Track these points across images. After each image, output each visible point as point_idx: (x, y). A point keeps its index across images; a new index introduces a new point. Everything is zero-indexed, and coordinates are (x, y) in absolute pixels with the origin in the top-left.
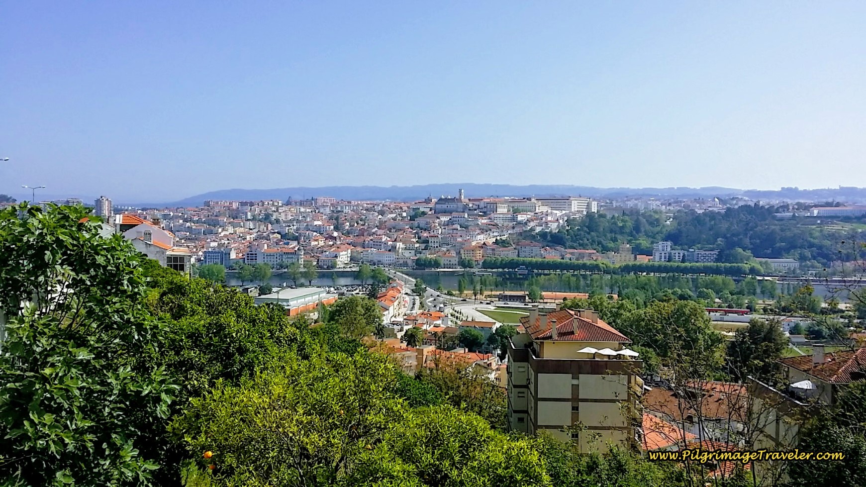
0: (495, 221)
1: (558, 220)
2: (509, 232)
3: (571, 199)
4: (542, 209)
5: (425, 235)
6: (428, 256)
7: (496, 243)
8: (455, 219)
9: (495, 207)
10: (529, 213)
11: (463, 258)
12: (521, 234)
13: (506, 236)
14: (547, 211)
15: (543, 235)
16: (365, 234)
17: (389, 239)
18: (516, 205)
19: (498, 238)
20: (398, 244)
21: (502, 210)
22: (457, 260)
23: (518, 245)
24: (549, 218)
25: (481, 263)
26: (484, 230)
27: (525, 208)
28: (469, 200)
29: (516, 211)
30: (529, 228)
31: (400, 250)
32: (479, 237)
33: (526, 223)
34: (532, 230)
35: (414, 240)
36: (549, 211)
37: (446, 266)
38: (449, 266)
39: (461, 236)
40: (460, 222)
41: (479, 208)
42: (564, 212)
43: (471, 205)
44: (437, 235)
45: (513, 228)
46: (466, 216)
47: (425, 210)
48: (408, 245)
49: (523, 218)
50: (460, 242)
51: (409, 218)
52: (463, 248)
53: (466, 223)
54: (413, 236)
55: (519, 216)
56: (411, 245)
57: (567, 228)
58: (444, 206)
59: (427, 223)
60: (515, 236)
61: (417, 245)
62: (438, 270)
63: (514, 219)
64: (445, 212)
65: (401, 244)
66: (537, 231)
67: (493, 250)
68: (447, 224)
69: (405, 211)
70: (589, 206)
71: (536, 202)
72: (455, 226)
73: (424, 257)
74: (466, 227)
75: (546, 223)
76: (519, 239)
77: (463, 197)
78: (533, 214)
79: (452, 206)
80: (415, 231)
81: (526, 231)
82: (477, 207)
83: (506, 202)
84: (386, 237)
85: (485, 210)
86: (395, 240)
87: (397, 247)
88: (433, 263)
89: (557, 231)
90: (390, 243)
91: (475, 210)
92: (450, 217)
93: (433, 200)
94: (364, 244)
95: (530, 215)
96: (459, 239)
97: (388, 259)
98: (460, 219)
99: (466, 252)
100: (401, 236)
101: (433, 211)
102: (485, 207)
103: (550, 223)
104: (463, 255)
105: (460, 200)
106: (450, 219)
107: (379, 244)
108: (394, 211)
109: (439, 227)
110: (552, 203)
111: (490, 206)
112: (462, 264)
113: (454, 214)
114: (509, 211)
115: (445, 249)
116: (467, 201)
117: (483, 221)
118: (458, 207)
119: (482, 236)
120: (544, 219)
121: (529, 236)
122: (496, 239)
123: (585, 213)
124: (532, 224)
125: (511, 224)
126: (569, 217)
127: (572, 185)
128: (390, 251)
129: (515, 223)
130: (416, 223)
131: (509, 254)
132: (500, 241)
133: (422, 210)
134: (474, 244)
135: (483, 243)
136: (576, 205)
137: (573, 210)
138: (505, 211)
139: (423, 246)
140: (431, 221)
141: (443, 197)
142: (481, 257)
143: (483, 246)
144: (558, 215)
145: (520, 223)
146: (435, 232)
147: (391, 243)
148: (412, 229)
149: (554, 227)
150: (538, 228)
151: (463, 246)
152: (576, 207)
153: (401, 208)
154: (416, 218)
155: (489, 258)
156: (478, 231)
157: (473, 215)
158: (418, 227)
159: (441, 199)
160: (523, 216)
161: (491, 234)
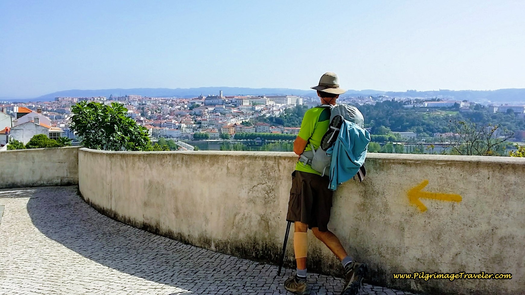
0: (242, 110)
1: (279, 110)
2: (250, 117)
3: (287, 97)
4: (270, 103)
5: (199, 119)
6: (201, 132)
7: (243, 123)
8: (217, 109)
9: (242, 102)
10: (262, 105)
11: (222, 133)
12: (257, 118)
13: (248, 120)
14: (273, 104)
15: (271, 119)
16: (161, 118)
17: (176, 121)
18: (254, 100)
19: (244, 121)
20: (182, 125)
21: (246, 103)
22: (219, 135)
23: (256, 125)
24: (274, 109)
25: (233, 136)
26: (234, 116)
27: (260, 102)
28: (226, 97)
29: (254, 104)
30: (262, 114)
31: (184, 128)
32: (232, 120)
33: (260, 112)
34: (264, 115)
35: (193, 122)
36: (274, 104)
37: (212, 138)
38: (214, 138)
39: (221, 120)
40: (220, 111)
41: (232, 102)
42: (283, 105)
43: (227, 101)
44: (206, 119)
45: (253, 115)
46: (224, 107)
47: (200, 104)
48: (188, 125)
49: (259, 109)
50: (221, 123)
51: (189, 108)
52: (222, 127)
53: (224, 112)
54: (192, 119)
55: (256, 107)
56: (190, 125)
57: (285, 114)
58: (211, 101)
59: (200, 112)
60: (254, 119)
61: (194, 125)
62: (207, 141)
63: (253, 109)
64: (211, 105)
65: (184, 124)
66: (267, 116)
67: (241, 128)
68: (212, 112)
69: (186, 104)
70: (297, 101)
71: (266, 98)
72: (217, 114)
73: (199, 133)
74: (224, 114)
75: (273, 111)
76: (256, 122)
77: (222, 95)
78: (264, 106)
79: (215, 101)
80: (193, 117)
81: (260, 116)
82: (230, 102)
83: (248, 98)
84: (174, 120)
85: (236, 103)
86: (181, 122)
87: (182, 127)
88: (204, 136)
89: (279, 116)
90: (177, 124)
91: (230, 103)
92: (214, 108)
93: (203, 97)
94: (160, 125)
95: (263, 107)
96: (220, 122)
97: (176, 134)
98: (220, 109)
99: (224, 130)
100: (184, 120)
101: (204, 104)
102: (235, 102)
103: (275, 112)
104: (222, 131)
105: (220, 97)
106: (214, 109)
107: (170, 124)
108: (179, 104)
109: (207, 114)
110: (276, 99)
111: (239, 101)
112: (222, 137)
113: (217, 106)
114: (250, 104)
115: (211, 128)
116: (225, 98)
117: (235, 110)
118: (219, 102)
119: (234, 119)
120: (271, 109)
121: (262, 119)
122: (243, 122)
123: (295, 105)
124: (264, 112)
125: (251, 112)
126: (286, 108)
127: (287, 88)
128: (177, 129)
129: (254, 111)
130: (193, 112)
131: (250, 130)
132: (245, 122)
133: (197, 103)
134: (229, 124)
135: (234, 124)
136: (290, 101)
137: (288, 104)
138: (248, 104)
139: (198, 126)
140: (203, 111)
141: (209, 95)
142: (233, 132)
143: (235, 126)
144: (279, 107)
145: (257, 111)
146: (205, 117)
147: (178, 124)
148: (191, 115)
149: (277, 114)
150: (268, 114)
151: (222, 126)
152: (291, 102)
153: (183, 102)
154: (193, 108)
155: (239, 133)
156: (232, 117)
157: (228, 107)
158: (195, 114)
159: (208, 97)
160: (258, 107)
161: (240, 118)
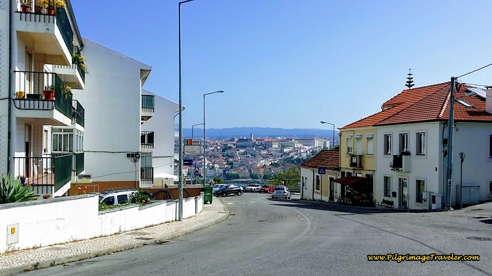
0: (271, 152)
1: (306, 152)
2: (279, 158)
3: (315, 139)
4: (298, 145)
5: (231, 160)
6: (233, 172)
7: (272, 164)
8: (248, 151)
9: (271, 144)
10: (290, 148)
11: (252, 173)
12: (285, 160)
13: (277, 161)
14: (301, 147)
15: (298, 160)
16: (196, 159)
17: (210, 162)
18: (283, 143)
19: (273, 162)
20: (215, 165)
21: (276, 146)
22: (249, 175)
23: (284, 166)
24: (302, 151)
25: (262, 176)
26: (264, 157)
27: (288, 145)
29: (283, 147)
30: (290, 156)
31: (217, 168)
32: (262, 161)
33: (288, 154)
34: (292, 157)
35: (225, 163)
36: (302, 147)
37: (243, 178)
39: (251, 161)
40: (251, 153)
42: (310, 147)
43: (257, 143)
44: (238, 160)
45: (281, 156)
46: (254, 149)
47: (232, 146)
48: (221, 166)
49: (287, 151)
50: (251, 164)
51: (222, 150)
52: (252, 168)
53: (254, 154)
54: (224, 160)
55: (285, 149)
56: (223, 166)
57: (312, 156)
58: (242, 144)
59: (232, 153)
60: (282, 161)
61: (226, 166)
62: (238, 180)
63: (282, 151)
64: (242, 147)
65: (217, 165)
66: (295, 158)
67: (270, 169)
68: (243, 154)
69: (219, 146)
70: (325, 144)
71: (294, 141)
72: (247, 155)
73: (231, 173)
74: (255, 156)
75: (300, 153)
76: (284, 163)
77: (252, 138)
78: (292, 148)
79: (246, 143)
80: (225, 158)
81: (289, 158)
82: (261, 144)
83: (278, 141)
84: (208, 161)
85: (265, 146)
86: (214, 163)
87: (215, 167)
88: (235, 176)
89: (306, 158)
90: (210, 165)
91: (260, 146)
92: (245, 150)
93: (235, 139)
94: (195, 165)
95: (291, 149)
96: (250, 163)
97: (210, 174)
98: (251, 151)
99: (254, 170)
100: (217, 161)
101: (236, 146)
102: (265, 144)
103: (302, 154)
105: (251, 140)
106: (245, 151)
108: (213, 146)
109: (238, 156)
110: (304, 141)
111: (268, 144)
112: (252, 176)
113: (248, 148)
114: (279, 146)
115: (242, 168)
116: (255, 140)
117: (264, 152)
118: (250, 144)
119: (263, 161)
120: (299, 151)
121: (290, 160)
122: (272, 163)
123: (322, 148)
124: (292, 154)
125: (280, 154)
126: (313, 150)
127: (319, 129)
128: (211, 169)
129: (282, 153)
130: (225, 153)
131: (279, 170)
132: (274, 163)
133: (229, 145)
134: (259, 165)
135: (264, 165)
136: (317, 143)
137: (316, 146)
139: (230, 166)
140: (234, 152)
142: (263, 173)
143: (264, 166)
144: (307, 149)
145: (285, 153)
146: (237, 159)
147: (212, 165)
148: (223, 156)
149: (304, 155)
150: (295, 156)
152: (318, 144)
153: (217, 144)
154: (226, 150)
155: (267, 174)
156: (261, 158)
157: (259, 149)
158: (227, 155)
159: (240, 139)
160: (287, 149)
161: (269, 160)
